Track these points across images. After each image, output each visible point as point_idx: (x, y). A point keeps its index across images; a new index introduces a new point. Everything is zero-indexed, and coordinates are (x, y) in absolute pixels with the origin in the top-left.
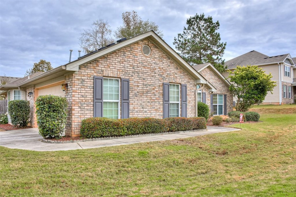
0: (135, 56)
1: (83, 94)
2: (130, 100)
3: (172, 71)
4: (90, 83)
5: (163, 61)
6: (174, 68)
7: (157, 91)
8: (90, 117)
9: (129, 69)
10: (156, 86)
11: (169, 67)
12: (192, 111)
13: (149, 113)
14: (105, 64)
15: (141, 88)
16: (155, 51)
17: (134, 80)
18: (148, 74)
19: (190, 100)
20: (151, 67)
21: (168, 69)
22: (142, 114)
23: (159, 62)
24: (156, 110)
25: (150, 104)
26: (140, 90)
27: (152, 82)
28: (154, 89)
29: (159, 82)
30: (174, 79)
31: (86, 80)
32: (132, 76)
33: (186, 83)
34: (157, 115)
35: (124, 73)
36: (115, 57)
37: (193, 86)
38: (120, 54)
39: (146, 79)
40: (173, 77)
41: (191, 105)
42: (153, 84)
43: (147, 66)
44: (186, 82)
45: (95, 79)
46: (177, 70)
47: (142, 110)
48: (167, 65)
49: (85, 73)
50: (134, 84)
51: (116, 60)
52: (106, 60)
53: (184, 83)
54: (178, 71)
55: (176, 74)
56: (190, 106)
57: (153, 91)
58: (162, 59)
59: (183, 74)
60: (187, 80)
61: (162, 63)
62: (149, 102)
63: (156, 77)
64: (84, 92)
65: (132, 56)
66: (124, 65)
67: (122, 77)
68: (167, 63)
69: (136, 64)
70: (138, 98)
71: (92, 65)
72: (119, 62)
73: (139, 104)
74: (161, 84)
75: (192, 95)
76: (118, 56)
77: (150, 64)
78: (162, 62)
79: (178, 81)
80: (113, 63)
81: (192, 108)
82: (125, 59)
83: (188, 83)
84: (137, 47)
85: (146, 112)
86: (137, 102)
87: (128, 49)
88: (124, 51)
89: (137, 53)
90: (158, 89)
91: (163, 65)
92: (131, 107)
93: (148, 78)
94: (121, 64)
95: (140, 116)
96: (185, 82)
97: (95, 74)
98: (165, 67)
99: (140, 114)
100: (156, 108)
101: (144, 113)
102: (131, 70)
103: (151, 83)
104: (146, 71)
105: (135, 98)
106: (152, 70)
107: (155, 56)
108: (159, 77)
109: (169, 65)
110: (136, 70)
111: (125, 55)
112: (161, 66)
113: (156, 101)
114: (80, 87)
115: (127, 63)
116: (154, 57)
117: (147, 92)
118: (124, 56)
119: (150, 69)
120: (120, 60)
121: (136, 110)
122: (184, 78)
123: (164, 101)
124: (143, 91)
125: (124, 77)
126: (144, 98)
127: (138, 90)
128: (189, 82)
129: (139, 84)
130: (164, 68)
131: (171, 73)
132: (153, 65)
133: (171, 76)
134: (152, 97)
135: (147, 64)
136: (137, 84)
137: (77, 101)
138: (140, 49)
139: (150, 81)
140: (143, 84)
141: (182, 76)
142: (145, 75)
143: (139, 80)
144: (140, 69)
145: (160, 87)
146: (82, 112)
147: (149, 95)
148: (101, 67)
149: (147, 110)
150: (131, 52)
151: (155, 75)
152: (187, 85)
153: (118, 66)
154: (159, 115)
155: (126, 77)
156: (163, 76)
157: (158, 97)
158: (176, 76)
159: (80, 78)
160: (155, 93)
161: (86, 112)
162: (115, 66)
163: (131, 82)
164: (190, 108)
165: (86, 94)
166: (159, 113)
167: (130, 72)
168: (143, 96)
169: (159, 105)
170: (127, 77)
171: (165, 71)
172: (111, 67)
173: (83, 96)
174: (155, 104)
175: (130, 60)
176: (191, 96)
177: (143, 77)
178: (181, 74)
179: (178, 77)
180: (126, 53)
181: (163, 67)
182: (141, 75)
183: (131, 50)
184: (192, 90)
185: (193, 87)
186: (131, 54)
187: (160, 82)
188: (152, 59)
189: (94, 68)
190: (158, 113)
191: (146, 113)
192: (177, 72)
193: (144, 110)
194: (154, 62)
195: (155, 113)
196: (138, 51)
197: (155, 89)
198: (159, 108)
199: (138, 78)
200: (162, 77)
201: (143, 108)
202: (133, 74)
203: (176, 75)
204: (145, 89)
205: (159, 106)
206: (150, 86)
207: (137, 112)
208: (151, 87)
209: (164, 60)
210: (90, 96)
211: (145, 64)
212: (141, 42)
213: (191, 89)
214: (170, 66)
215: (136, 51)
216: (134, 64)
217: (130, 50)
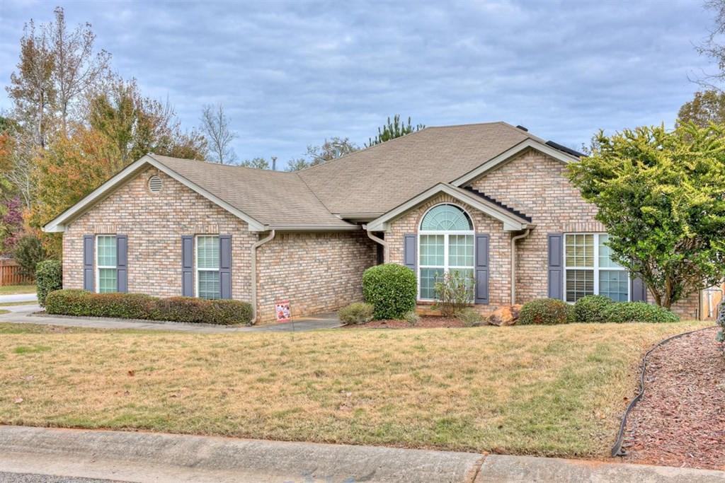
0: (136, 199)
1: (73, 259)
2: (129, 265)
3: (199, 213)
4: (80, 244)
5: (183, 198)
6: (203, 207)
7: (171, 251)
8: (80, 288)
9: (127, 220)
10: (169, 242)
11: (193, 207)
12: (246, 287)
13: (157, 287)
14: (96, 218)
15: (145, 248)
16: (168, 183)
17: (135, 235)
18: (156, 223)
19: (242, 265)
20: (161, 211)
21: (191, 210)
22: (147, 287)
23: (174, 201)
24: (170, 283)
25: (159, 272)
26: (144, 251)
27: (162, 235)
28: (165, 247)
29: (175, 236)
30: (203, 227)
31: (76, 241)
32: (132, 229)
33: (232, 233)
34: (170, 291)
35: (120, 226)
36: (109, 205)
37: (249, 237)
38: (114, 199)
39: (153, 232)
40: (201, 223)
41: (243, 274)
42: (164, 239)
43: (154, 211)
44: (231, 229)
45: (85, 238)
46: (211, 210)
47: (146, 281)
48: (189, 204)
49: (74, 232)
50: (135, 242)
51: (111, 208)
52: (97, 211)
53: (226, 232)
54: (213, 210)
55: (208, 217)
56: (241, 278)
57: (164, 251)
58: (181, 195)
59: (224, 216)
60: (234, 226)
61: (180, 201)
62: (157, 269)
63: (171, 226)
64: (74, 256)
65: (131, 199)
66: (120, 214)
67: (118, 233)
68: (189, 201)
69: (137, 211)
70: (141, 263)
71: (82, 221)
72: (114, 211)
73: (142, 272)
74: (178, 239)
75: (246, 255)
76: (112, 202)
77: (159, 208)
78: (180, 199)
79: (211, 229)
80: (106, 214)
81: (246, 281)
82: (122, 205)
83: (237, 232)
84: (138, 183)
85: (153, 284)
86: (139, 269)
87: (126, 190)
88: (120, 195)
89: (138, 193)
90: (172, 248)
91: (182, 204)
92: (131, 276)
93: (157, 229)
94: (117, 214)
95: (143, 290)
96: (229, 229)
97: (86, 232)
98: (187, 207)
99: (144, 287)
100: (168, 279)
101: (151, 287)
102: (130, 220)
103: (161, 239)
104: (152, 220)
105: (137, 263)
106: (162, 217)
107: (169, 192)
108: (175, 226)
109: (194, 203)
110: (138, 220)
111: (123, 199)
112: (178, 207)
113: (170, 266)
114: (69, 250)
115: (124, 211)
116: (167, 194)
117: (155, 254)
118: (121, 200)
119: (160, 215)
120: (114, 208)
121: (138, 281)
122: (226, 223)
123: (184, 267)
124: (149, 252)
125: (120, 232)
126: (150, 263)
127: (140, 251)
128: (238, 230)
129: (141, 242)
130: (184, 211)
131: (199, 217)
132: (164, 208)
133: (198, 221)
134: (163, 260)
135: (154, 208)
136: (138, 242)
137: (68, 267)
138: (143, 186)
139: (158, 235)
140: (149, 240)
141: (222, 220)
142: (151, 226)
143: (142, 235)
144: (144, 217)
145: (176, 243)
146: (72, 281)
147: (157, 257)
148: (92, 221)
149: (154, 281)
150: (130, 193)
151: (169, 223)
152: (234, 236)
153: (114, 217)
154: (175, 290)
155: (123, 232)
156: (182, 223)
157: (172, 260)
158: (208, 222)
159: (69, 238)
160: (168, 254)
161: (76, 282)
162: (109, 217)
163: (130, 238)
164: (240, 281)
165: (77, 259)
166: (175, 288)
167: (129, 223)
168: (148, 260)
169: (175, 273)
170: (125, 232)
171: (187, 214)
172: (104, 221)
173: (73, 261)
174: (169, 273)
175: (129, 205)
176: (242, 258)
177: (148, 229)
178: (219, 216)
179: (213, 223)
180: (124, 196)
181: (182, 207)
182: (144, 226)
183: (130, 191)
184: (245, 245)
185: (248, 239)
186: (130, 197)
187: (177, 236)
188: (163, 198)
189: (85, 224)
190: (173, 288)
191: (153, 287)
192: (211, 213)
193: (151, 281)
194: (165, 202)
195: (168, 288)
196: (141, 189)
197: (168, 248)
198: (176, 279)
199: (141, 232)
200: (181, 226)
201: (148, 278)
202: (134, 226)
203: (207, 220)
204: (152, 248)
205: (174, 276)
206: (159, 243)
207: (139, 284)
208: (161, 245)
209: (185, 195)
210: (80, 261)
211: (150, 208)
212: (145, 174)
213: (242, 242)
214: (196, 204)
215: (137, 189)
216: (134, 211)
217: (128, 190)
